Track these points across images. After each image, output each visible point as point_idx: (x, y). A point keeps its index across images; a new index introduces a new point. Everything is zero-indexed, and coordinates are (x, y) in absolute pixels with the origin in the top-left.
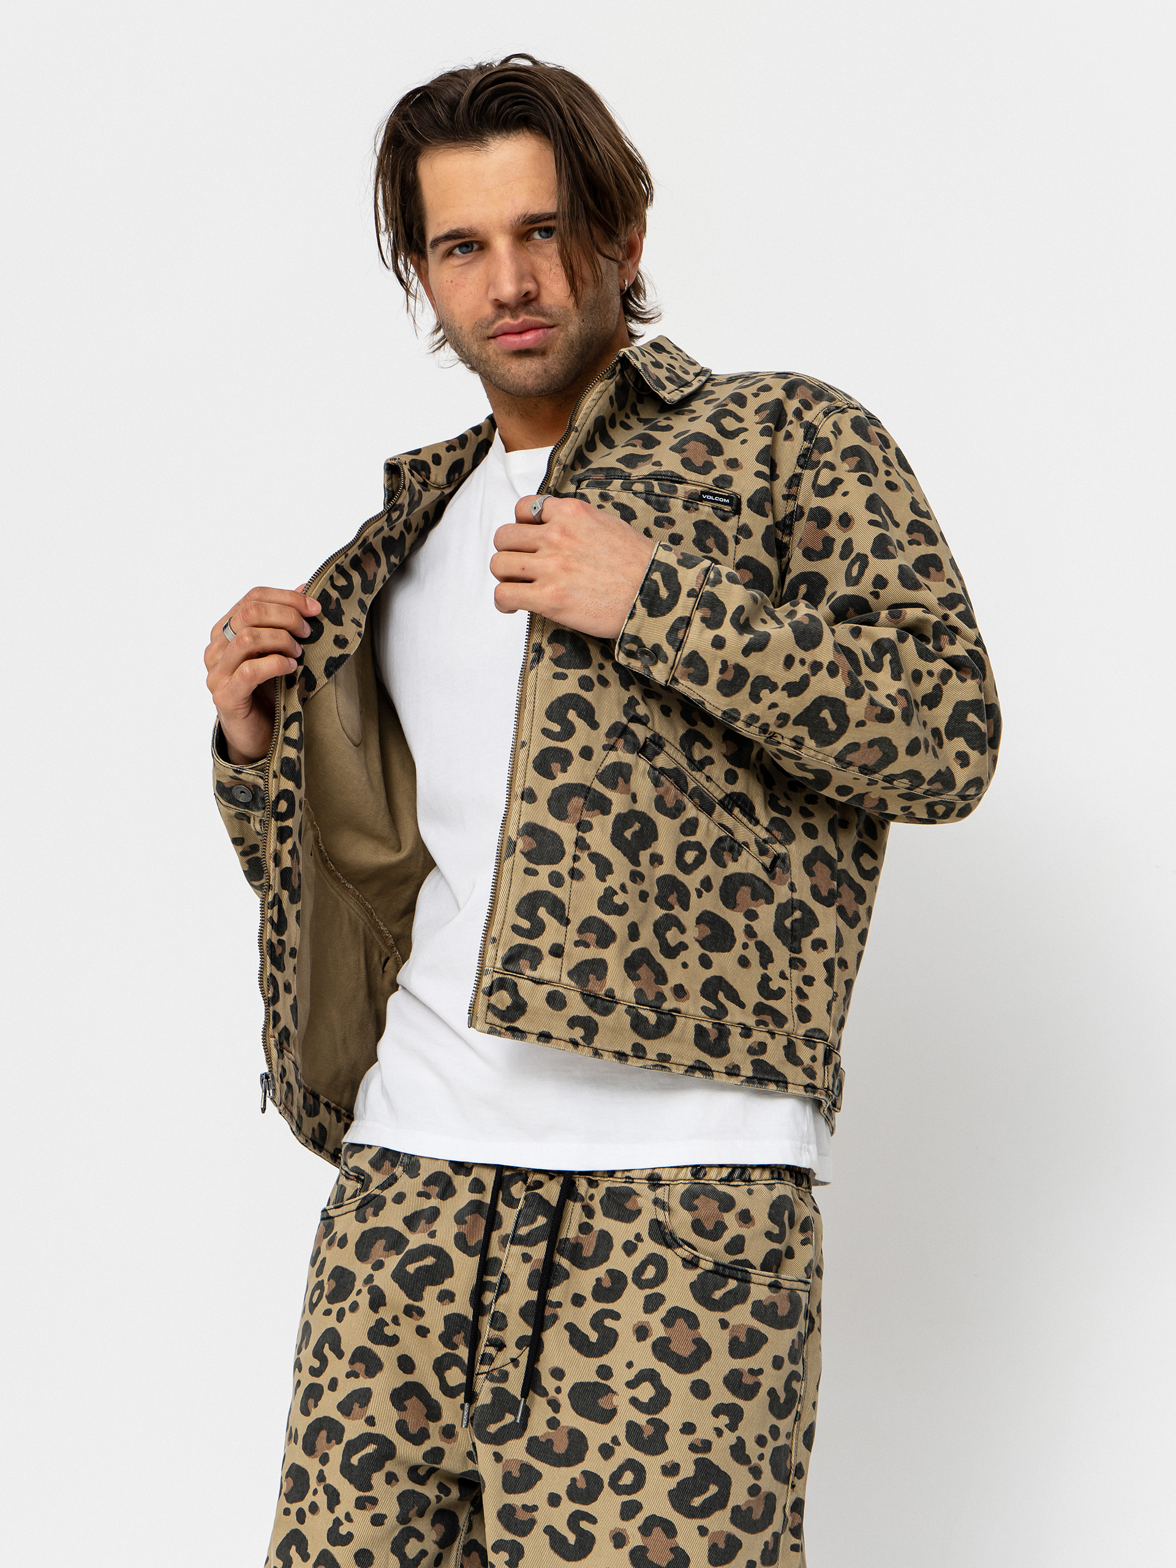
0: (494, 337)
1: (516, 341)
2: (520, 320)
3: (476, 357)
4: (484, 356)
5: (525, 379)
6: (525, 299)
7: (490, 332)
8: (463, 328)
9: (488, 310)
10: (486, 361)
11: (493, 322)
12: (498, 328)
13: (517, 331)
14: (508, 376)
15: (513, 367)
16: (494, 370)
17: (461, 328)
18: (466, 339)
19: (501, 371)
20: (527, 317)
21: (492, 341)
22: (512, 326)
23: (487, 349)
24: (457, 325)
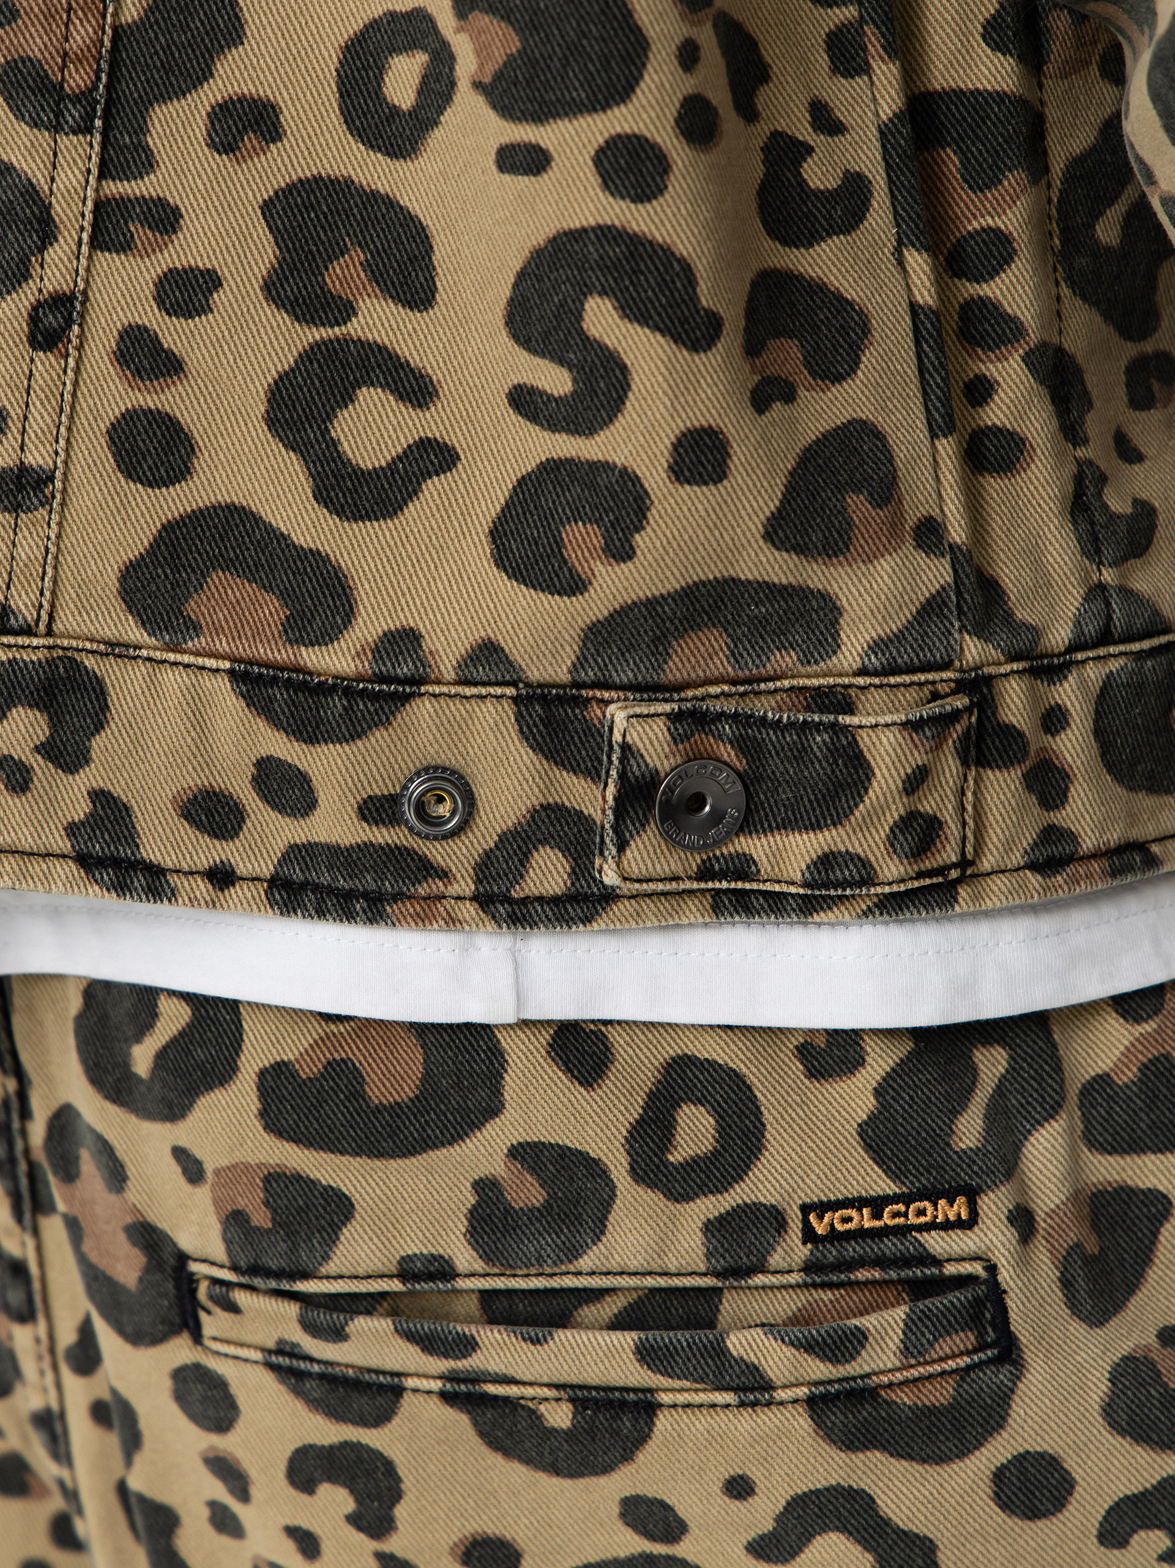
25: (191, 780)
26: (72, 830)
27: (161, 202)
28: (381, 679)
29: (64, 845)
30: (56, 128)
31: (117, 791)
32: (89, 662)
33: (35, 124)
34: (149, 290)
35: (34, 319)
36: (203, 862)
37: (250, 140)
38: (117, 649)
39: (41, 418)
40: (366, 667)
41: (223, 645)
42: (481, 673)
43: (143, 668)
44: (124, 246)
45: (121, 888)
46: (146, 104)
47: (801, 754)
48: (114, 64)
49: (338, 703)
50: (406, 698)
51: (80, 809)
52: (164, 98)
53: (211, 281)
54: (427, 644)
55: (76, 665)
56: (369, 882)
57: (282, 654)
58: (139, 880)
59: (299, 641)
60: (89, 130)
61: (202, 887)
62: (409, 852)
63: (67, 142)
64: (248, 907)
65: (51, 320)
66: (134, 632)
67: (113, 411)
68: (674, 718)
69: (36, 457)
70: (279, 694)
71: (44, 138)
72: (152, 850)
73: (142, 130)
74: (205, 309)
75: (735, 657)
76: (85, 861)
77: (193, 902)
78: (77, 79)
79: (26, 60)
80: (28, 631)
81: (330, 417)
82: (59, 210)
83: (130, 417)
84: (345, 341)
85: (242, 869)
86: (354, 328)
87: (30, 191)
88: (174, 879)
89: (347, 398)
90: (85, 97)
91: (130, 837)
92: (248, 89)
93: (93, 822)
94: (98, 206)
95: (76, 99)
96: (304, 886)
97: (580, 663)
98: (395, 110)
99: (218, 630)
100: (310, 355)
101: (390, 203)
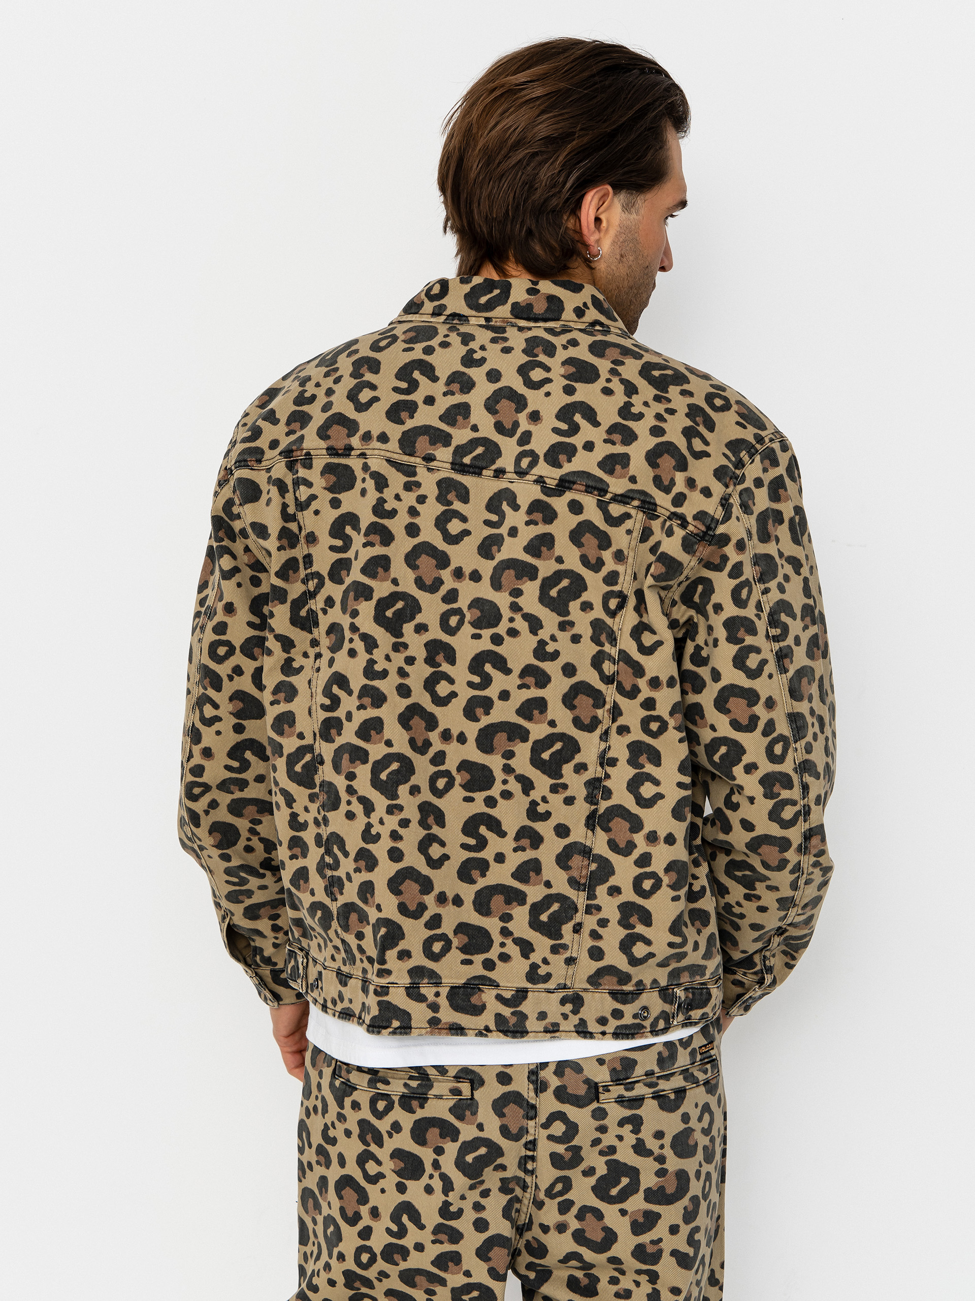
25: (599, 1015)
26: (575, 1026)
27: (598, 905)
28: (638, 990)
29: (574, 1029)
30: (579, 890)
31: (584, 1018)
32: (580, 993)
33: (574, 889)
34: (596, 922)
35: (574, 927)
36: (600, 1031)
37: (615, 894)
38: (585, 990)
39: (576, 947)
40: (635, 988)
41: (607, 987)
42: (654, 986)
43: (591, 993)
44: (591, 914)
45: (585, 1037)
46: (595, 886)
47: (701, 994)
48: (590, 878)
49: (630, 996)
50: (641, 993)
51: (577, 1022)
52: (599, 885)
53: (608, 921)
54: (644, 982)
55: (578, 994)
56: (633, 1031)
57: (619, 988)
58: (588, 1035)
59: (621, 985)
60: (585, 891)
61: (600, 1036)
62: (640, 1024)
63: (581, 893)
64: (608, 1039)
65: (578, 928)
66: (589, 987)
67: (589, 946)
68: (684, 990)
69: (574, 955)
70: (619, 996)
71: (576, 892)
72: (590, 1029)
73: (595, 891)
74: (606, 926)
75: (690, 977)
76: (578, 1032)
77: (599, 1039)
78: (583, 881)
79: (573, 877)
80: (569, 988)
81: (632, 948)
82: (579, 906)
83: (592, 947)
84: (634, 933)
85: (607, 1032)
86: (636, 930)
87: (573, 902)
88: (595, 1035)
89: (635, 944)
90: (584, 885)
91: (586, 1027)
92: (615, 884)
93: (579, 1024)
94: (587, 906)
95: (583, 885)
96: (619, 1034)
97: (668, 981)
98: (645, 890)
99: (605, 984)
100: (627, 936)
101: (643, 907)
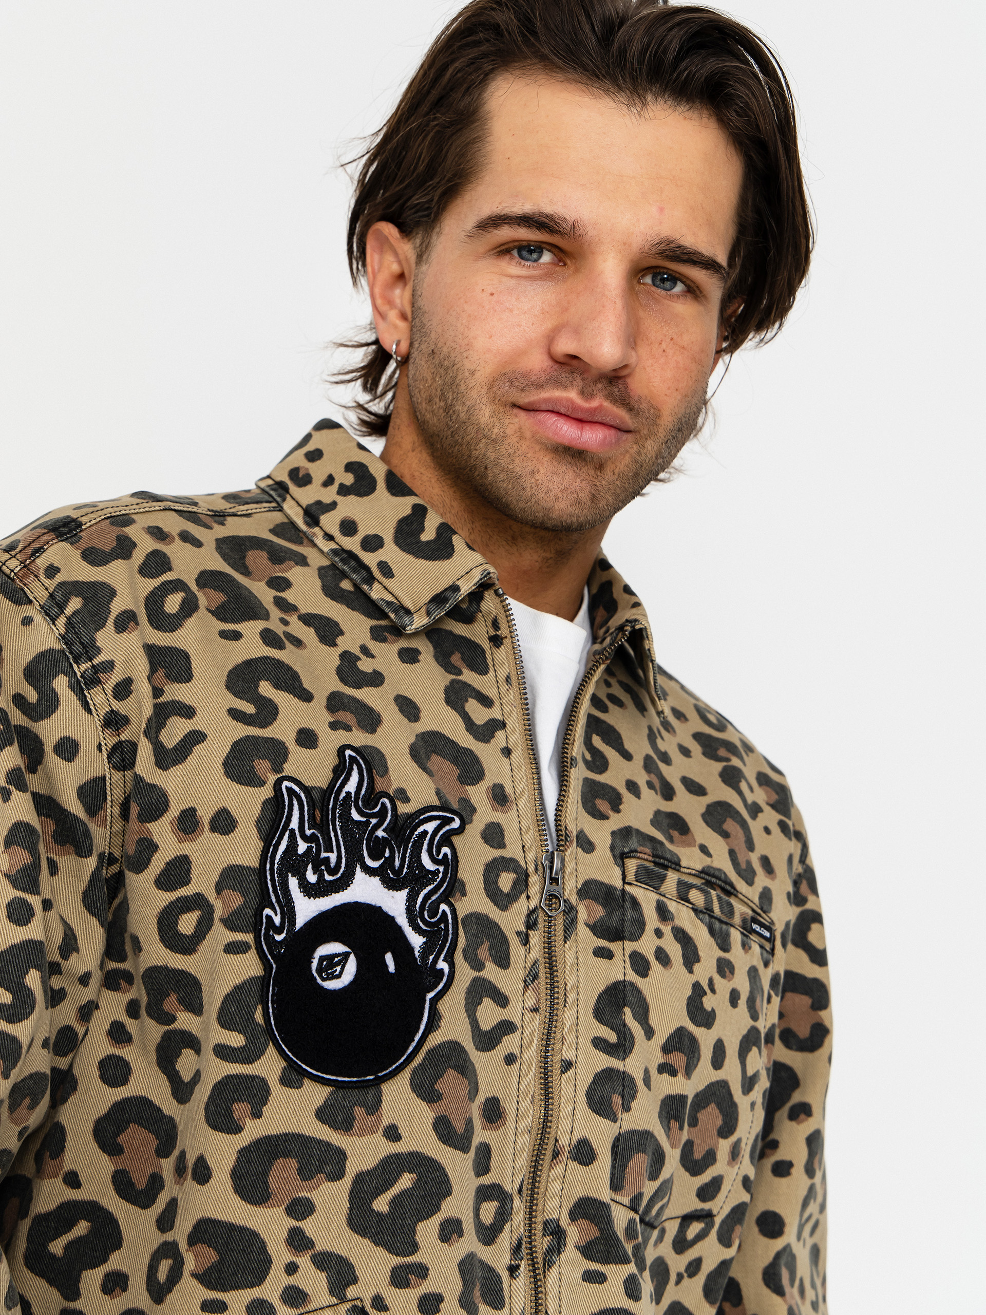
0: (529, 409)
1: (568, 432)
2: (595, 404)
3: (478, 430)
4: (496, 430)
5: (557, 498)
6: (613, 374)
7: (526, 398)
8: (478, 375)
9: (537, 362)
10: (495, 441)
11: (539, 386)
12: (546, 400)
13: (580, 415)
14: (528, 482)
15: (542, 471)
16: (503, 462)
17: (473, 373)
18: (474, 394)
19: (518, 466)
20: (607, 404)
21: (522, 414)
22: (575, 408)
23: (507, 421)
24: (468, 365)
